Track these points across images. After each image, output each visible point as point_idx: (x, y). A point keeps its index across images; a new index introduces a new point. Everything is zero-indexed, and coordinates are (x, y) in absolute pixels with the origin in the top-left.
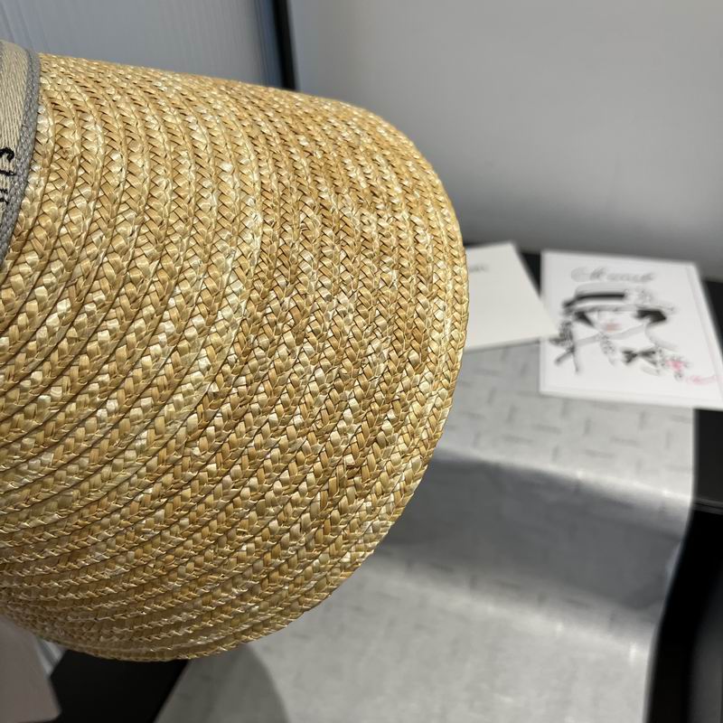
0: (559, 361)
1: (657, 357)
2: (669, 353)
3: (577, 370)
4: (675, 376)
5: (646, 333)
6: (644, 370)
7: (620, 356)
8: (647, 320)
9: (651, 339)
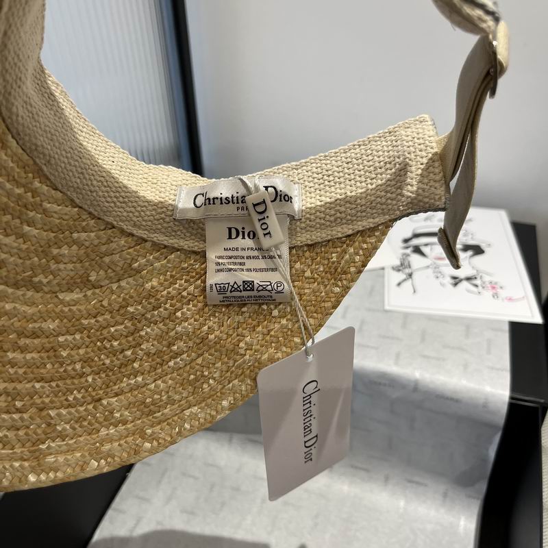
0: (399, 284)
1: (478, 282)
2: (487, 279)
3: (415, 292)
4: (494, 297)
5: (470, 263)
6: (469, 291)
7: (448, 281)
8: (470, 253)
9: (473, 267)
